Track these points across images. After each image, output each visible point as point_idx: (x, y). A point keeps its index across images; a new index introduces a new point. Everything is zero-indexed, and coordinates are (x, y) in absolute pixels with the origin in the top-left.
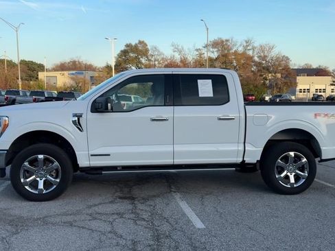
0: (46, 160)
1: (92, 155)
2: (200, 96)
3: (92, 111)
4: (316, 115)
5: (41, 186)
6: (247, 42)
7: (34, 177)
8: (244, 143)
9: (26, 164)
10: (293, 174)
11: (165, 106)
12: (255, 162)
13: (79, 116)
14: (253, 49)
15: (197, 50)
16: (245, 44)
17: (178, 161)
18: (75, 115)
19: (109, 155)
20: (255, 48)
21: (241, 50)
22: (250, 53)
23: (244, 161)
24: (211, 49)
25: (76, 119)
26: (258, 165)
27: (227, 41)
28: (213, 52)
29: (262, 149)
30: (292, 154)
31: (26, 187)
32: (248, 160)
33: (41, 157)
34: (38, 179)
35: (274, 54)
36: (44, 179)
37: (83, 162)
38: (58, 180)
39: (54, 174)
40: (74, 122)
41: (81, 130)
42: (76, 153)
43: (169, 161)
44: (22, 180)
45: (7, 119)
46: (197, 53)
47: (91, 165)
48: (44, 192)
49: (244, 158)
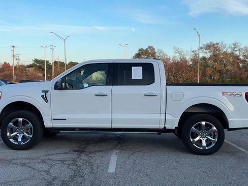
0: (24, 122)
1: (54, 119)
2: (133, 78)
3: (55, 89)
4: (223, 93)
5: (20, 139)
6: (234, 45)
7: (16, 133)
8: (166, 114)
9: (11, 124)
10: (205, 139)
11: (106, 85)
13: (46, 92)
14: (240, 50)
15: (193, 51)
16: (233, 46)
17: (115, 126)
18: (43, 91)
19: (65, 120)
22: (237, 53)
23: (165, 127)
24: (205, 51)
25: (44, 94)
26: (176, 131)
27: (217, 44)
28: (206, 53)
29: (179, 118)
30: (203, 123)
31: (10, 140)
32: (168, 127)
33: (20, 119)
34: (18, 135)
36: (22, 135)
37: (48, 124)
38: (31, 136)
39: (29, 132)
40: (42, 96)
42: (43, 117)
43: (108, 126)
44: (8, 134)
45: (0, 93)
46: (193, 54)
47: (54, 127)
48: (22, 144)
49: (165, 125)
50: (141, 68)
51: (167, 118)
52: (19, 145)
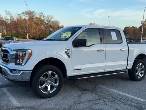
0: (52, 74)
1: (73, 70)
2: (113, 39)
3: (74, 47)
5: (49, 89)
6: (41, 14)
7: (45, 84)
8: (127, 60)
10: (140, 72)
11: (101, 44)
13: (68, 49)
14: (44, 17)
15: (19, 15)
16: (40, 14)
18: (66, 49)
19: (81, 69)
20: (45, 16)
21: (38, 16)
22: (43, 18)
24: (26, 15)
26: (131, 69)
27: (33, 12)
29: (133, 63)
31: (42, 91)
33: (50, 72)
34: (47, 85)
35: (53, 20)
36: (50, 85)
38: (57, 85)
39: (54, 82)
40: (66, 52)
41: (69, 57)
42: (67, 69)
43: (103, 71)
44: (40, 87)
45: (30, 51)
46: (19, 16)
47: (72, 75)
48: (51, 92)
49: (127, 67)
50: (115, 32)
51: (128, 63)
52: (49, 94)
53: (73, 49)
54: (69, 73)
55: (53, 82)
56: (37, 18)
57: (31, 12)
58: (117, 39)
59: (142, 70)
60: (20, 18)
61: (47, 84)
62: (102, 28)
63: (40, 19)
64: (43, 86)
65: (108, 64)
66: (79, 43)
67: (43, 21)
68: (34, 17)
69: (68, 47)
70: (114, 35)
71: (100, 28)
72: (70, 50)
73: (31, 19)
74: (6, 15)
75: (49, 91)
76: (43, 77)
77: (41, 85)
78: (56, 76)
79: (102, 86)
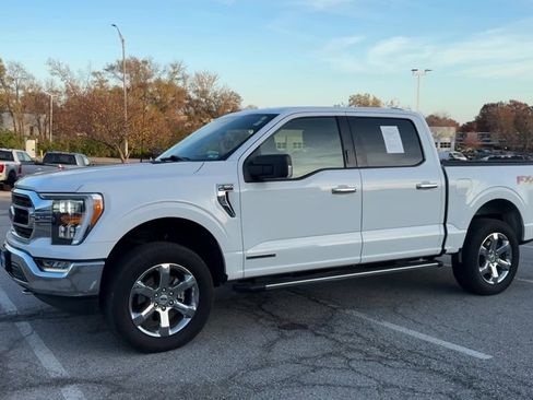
0: (173, 272)
1: (248, 258)
3: (246, 180)
5: (165, 321)
6: (174, 68)
7: (151, 306)
8: (444, 223)
9: (140, 283)
10: (496, 264)
11: (345, 168)
12: (457, 250)
13: (228, 190)
14: (184, 78)
15: (95, 74)
16: (171, 70)
18: (221, 188)
19: (274, 255)
20: (188, 76)
21: (165, 77)
22: (180, 84)
23: (444, 252)
24: (119, 74)
25: (224, 193)
26: (460, 255)
27: (145, 62)
28: (123, 80)
29: (466, 231)
30: (495, 236)
31: (140, 327)
32: (449, 248)
33: (166, 266)
34: (159, 310)
35: (217, 88)
36: (168, 309)
38: (194, 308)
39: (183, 298)
40: (220, 199)
41: (230, 212)
42: (224, 254)
43: (355, 259)
44: (133, 316)
45: (99, 198)
46: (95, 79)
47: (246, 276)
48: (171, 333)
49: (443, 246)
50: (395, 128)
51: (449, 232)
52: (165, 337)
53: (243, 189)
54: (235, 270)
55: (180, 300)
56: (158, 82)
57: (137, 63)
58: (403, 151)
59: (503, 257)
60: (102, 87)
61: (159, 305)
62: (348, 114)
63: (170, 86)
64: (144, 313)
65: (370, 237)
66: (265, 169)
67: (182, 92)
68: (148, 81)
69: (225, 181)
70: (392, 139)
71: (343, 114)
72: (236, 190)
73: (140, 87)
74: (51, 77)
75: (166, 329)
76: (144, 281)
77: (139, 308)
78: (190, 278)
79: (357, 314)
